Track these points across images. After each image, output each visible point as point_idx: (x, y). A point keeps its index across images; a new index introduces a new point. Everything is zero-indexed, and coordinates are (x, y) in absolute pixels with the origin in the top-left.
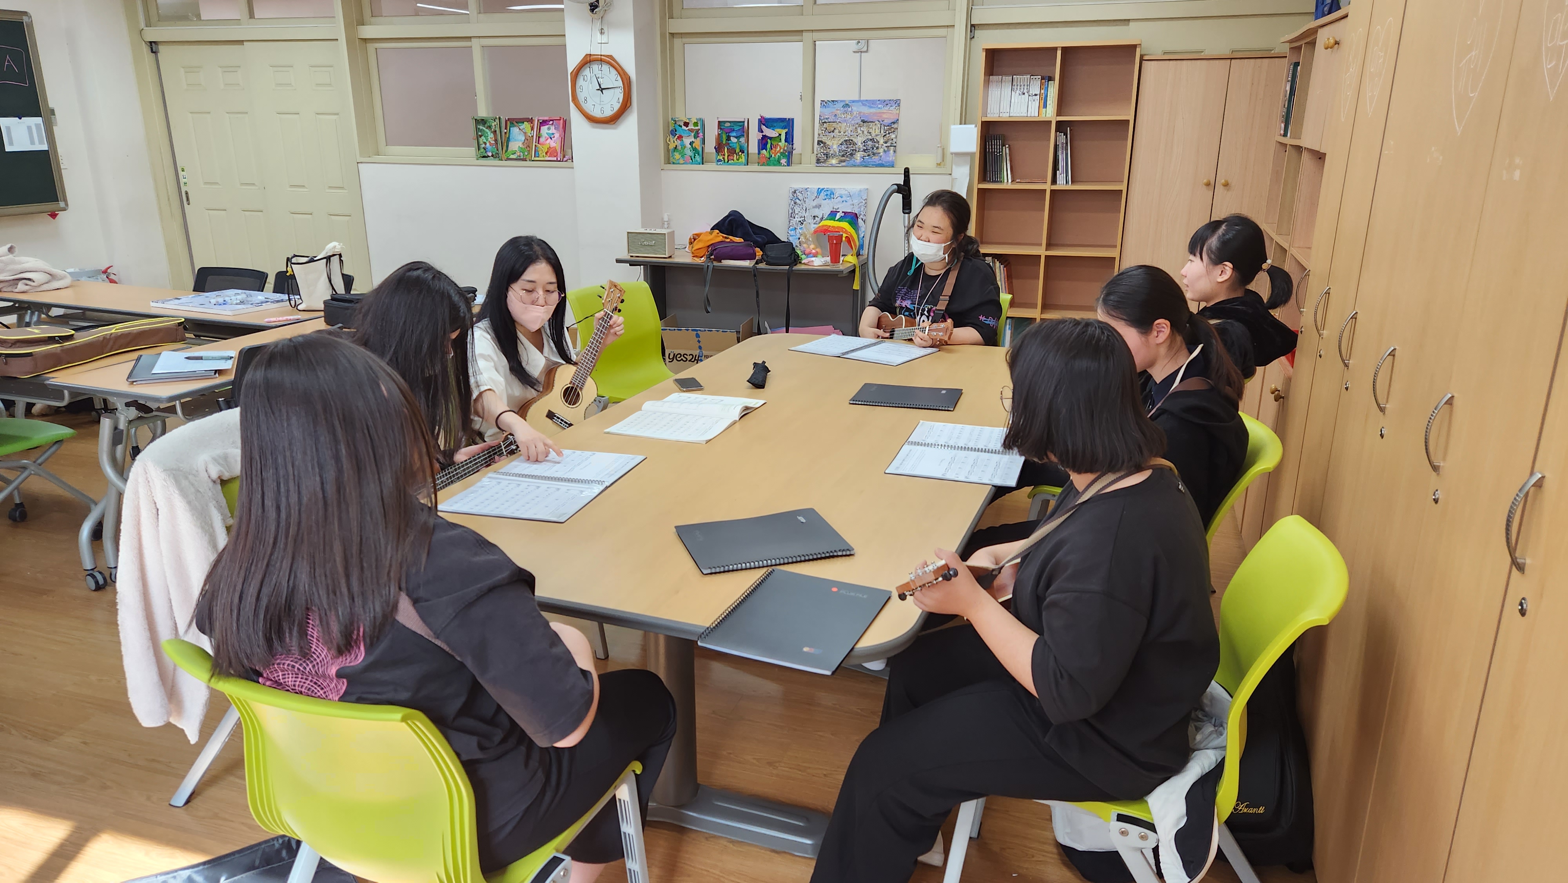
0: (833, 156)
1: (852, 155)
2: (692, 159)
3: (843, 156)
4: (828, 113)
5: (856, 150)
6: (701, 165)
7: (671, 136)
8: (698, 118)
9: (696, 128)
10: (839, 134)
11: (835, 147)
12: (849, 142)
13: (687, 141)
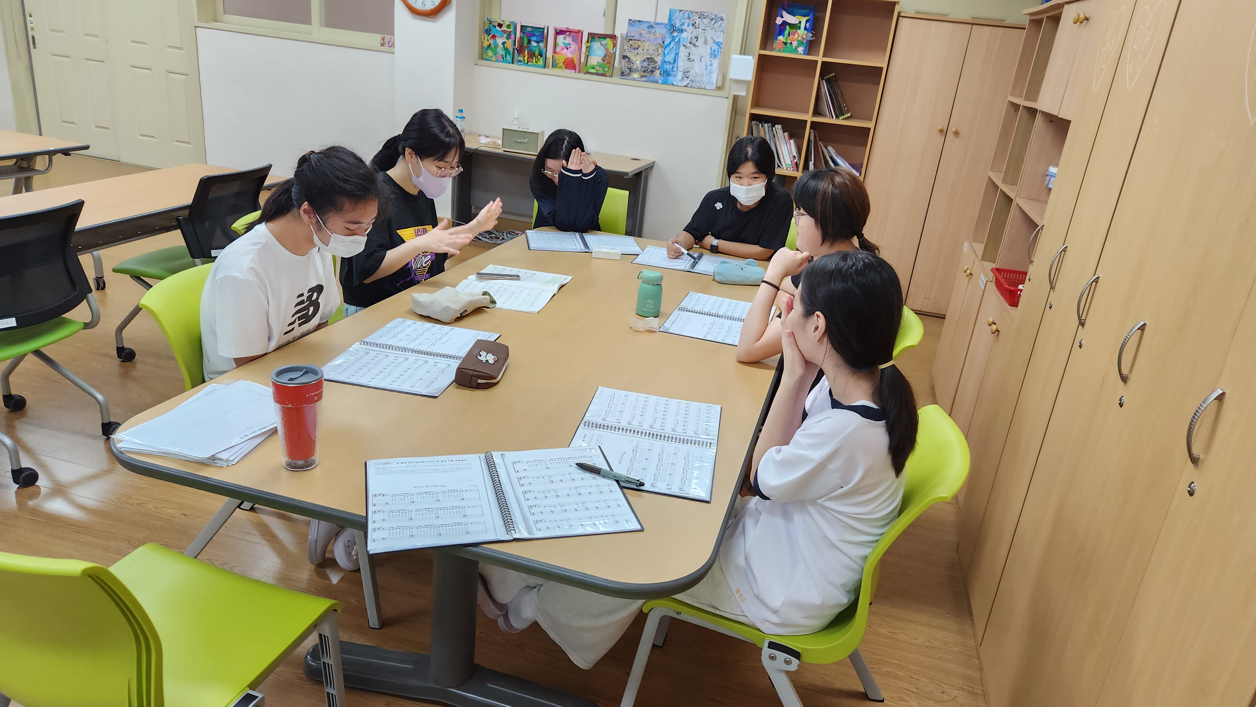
0: (636, 71)
1: (652, 71)
2: (503, 58)
3: (644, 71)
4: (634, 31)
5: (656, 68)
6: (511, 65)
7: (485, 35)
8: (511, 21)
9: (509, 30)
10: (642, 52)
11: (638, 63)
12: (650, 60)
13: (500, 41)
